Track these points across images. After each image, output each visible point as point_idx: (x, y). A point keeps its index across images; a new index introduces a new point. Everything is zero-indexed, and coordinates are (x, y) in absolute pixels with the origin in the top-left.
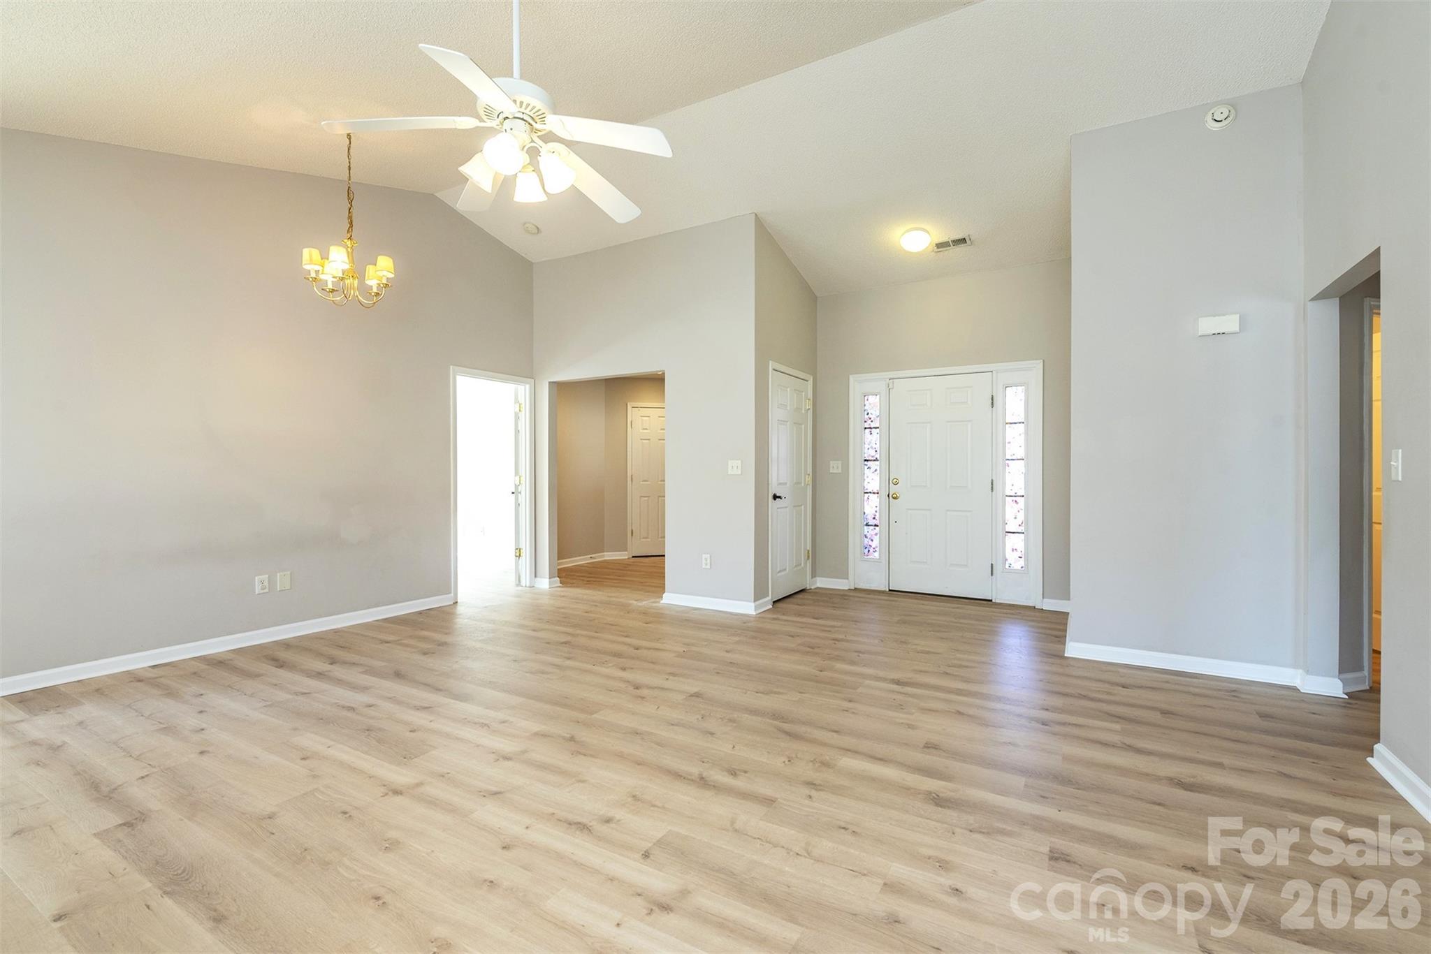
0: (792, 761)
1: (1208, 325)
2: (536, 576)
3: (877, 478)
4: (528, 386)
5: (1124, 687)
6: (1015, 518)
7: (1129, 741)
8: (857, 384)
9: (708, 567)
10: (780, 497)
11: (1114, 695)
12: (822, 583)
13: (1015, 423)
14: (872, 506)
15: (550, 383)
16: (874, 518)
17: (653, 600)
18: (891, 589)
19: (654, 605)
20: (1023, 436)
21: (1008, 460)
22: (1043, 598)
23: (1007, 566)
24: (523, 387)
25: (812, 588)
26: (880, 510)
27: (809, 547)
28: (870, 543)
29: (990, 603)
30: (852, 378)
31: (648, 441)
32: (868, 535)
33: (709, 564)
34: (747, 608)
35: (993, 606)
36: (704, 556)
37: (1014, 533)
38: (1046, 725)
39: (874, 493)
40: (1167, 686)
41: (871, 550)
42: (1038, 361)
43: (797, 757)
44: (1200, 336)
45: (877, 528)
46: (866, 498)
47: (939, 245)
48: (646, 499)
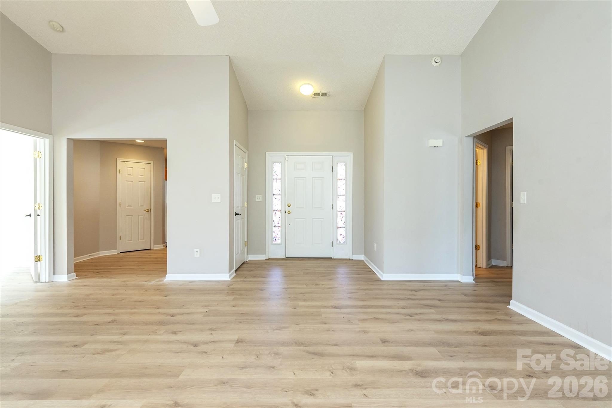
0: (259, 357)
1: (433, 142)
2: (54, 274)
3: (279, 203)
4: (47, 140)
5: (415, 291)
6: (341, 221)
7: (445, 317)
8: (269, 156)
9: (199, 256)
10: (238, 214)
11: (416, 295)
12: (251, 257)
13: (341, 179)
14: (277, 218)
15: (68, 140)
16: (278, 223)
17: (157, 280)
18: (286, 257)
19: (161, 283)
20: (344, 185)
21: (338, 195)
22: (353, 254)
23: (338, 242)
24: (42, 140)
25: (248, 261)
26: (281, 219)
27: (246, 240)
28: (277, 236)
29: (331, 259)
30: (268, 154)
31: (131, 182)
32: (275, 232)
33: (199, 254)
34: (226, 277)
35: (333, 260)
36: (195, 250)
37: (341, 227)
38: (412, 316)
39: (278, 211)
40: (426, 288)
41: (277, 239)
42: (351, 153)
43: (260, 354)
44: (430, 147)
45: (279, 228)
46: (274, 214)
47: (315, 94)
48: (130, 217)
